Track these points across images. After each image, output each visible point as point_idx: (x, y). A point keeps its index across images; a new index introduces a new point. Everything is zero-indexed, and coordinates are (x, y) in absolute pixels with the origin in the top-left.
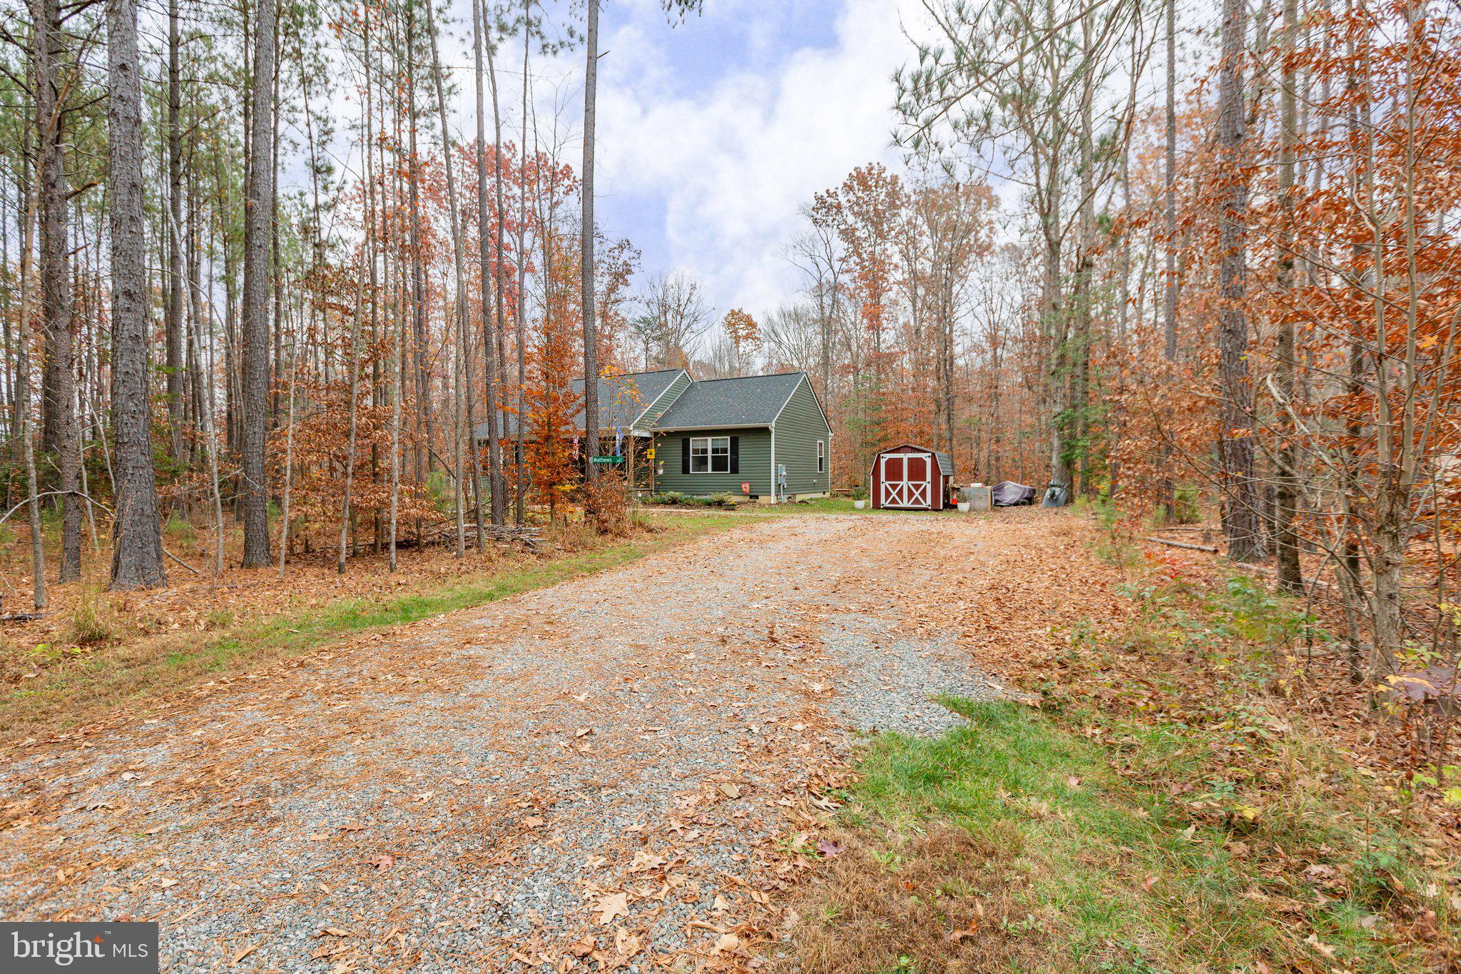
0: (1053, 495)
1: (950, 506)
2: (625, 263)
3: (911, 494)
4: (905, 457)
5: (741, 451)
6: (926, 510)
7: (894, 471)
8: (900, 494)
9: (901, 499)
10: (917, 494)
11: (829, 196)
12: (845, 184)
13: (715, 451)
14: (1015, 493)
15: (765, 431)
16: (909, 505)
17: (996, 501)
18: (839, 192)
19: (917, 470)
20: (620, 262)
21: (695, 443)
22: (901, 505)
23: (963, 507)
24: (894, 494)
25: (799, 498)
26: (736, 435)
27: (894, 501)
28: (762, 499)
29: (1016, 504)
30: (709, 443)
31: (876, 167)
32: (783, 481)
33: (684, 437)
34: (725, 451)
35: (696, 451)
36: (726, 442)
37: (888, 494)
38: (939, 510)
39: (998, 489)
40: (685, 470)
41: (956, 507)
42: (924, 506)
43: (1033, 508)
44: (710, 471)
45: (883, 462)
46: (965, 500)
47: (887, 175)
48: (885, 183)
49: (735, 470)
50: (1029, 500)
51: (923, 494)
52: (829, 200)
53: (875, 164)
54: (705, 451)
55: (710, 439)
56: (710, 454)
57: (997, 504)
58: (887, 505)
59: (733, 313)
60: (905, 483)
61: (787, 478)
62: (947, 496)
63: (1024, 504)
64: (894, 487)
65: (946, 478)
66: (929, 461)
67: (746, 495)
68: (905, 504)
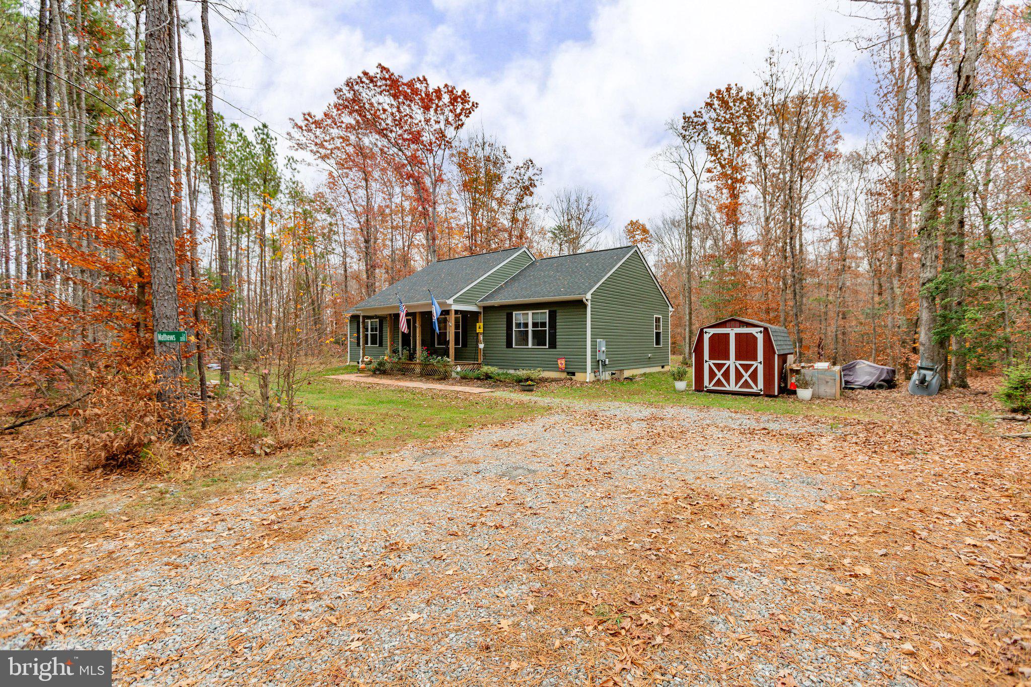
0: (923, 381)
1: (787, 391)
2: (530, 179)
3: (739, 376)
4: (732, 332)
5: (559, 325)
6: (756, 395)
7: (719, 347)
8: (726, 375)
9: (728, 380)
10: (746, 376)
11: (696, 116)
12: (707, 104)
13: (535, 325)
14: (870, 374)
15: (580, 305)
16: (737, 389)
17: (847, 382)
18: (703, 111)
19: (746, 348)
20: (526, 178)
21: (518, 317)
22: (728, 388)
23: (804, 394)
24: (719, 375)
25: (627, 374)
26: (554, 307)
27: (719, 383)
28: (579, 377)
29: (871, 387)
30: (529, 317)
31: (734, 88)
32: (601, 357)
33: (508, 310)
34: (543, 324)
35: (518, 325)
36: (544, 315)
37: (712, 375)
38: (773, 396)
39: (849, 369)
40: (509, 345)
41: (795, 393)
42: (755, 390)
43: (894, 394)
44: (530, 346)
45: (706, 338)
46: (805, 385)
47: (743, 94)
48: (742, 100)
49: (553, 345)
50: (889, 384)
51: (754, 376)
52: (695, 120)
53: (733, 85)
54: (526, 325)
55: (530, 313)
56: (530, 328)
57: (847, 387)
58: (711, 387)
59: (632, 223)
60: (732, 363)
61: (608, 353)
62: (783, 378)
63: (880, 387)
64: (719, 367)
65: (783, 358)
66: (760, 338)
67: (563, 371)
68: (732, 387)
